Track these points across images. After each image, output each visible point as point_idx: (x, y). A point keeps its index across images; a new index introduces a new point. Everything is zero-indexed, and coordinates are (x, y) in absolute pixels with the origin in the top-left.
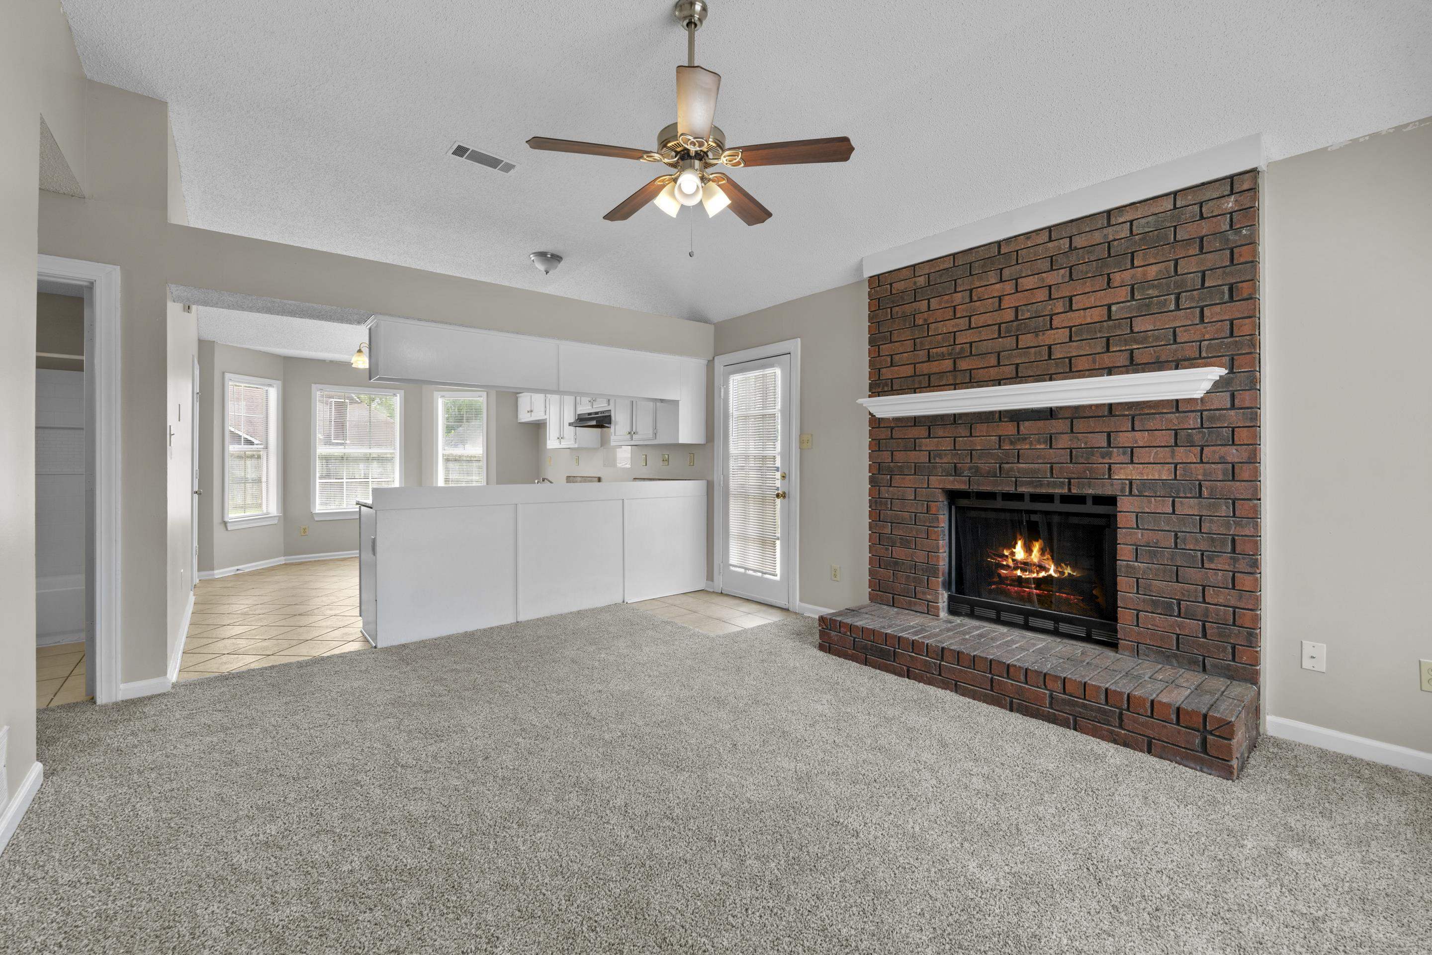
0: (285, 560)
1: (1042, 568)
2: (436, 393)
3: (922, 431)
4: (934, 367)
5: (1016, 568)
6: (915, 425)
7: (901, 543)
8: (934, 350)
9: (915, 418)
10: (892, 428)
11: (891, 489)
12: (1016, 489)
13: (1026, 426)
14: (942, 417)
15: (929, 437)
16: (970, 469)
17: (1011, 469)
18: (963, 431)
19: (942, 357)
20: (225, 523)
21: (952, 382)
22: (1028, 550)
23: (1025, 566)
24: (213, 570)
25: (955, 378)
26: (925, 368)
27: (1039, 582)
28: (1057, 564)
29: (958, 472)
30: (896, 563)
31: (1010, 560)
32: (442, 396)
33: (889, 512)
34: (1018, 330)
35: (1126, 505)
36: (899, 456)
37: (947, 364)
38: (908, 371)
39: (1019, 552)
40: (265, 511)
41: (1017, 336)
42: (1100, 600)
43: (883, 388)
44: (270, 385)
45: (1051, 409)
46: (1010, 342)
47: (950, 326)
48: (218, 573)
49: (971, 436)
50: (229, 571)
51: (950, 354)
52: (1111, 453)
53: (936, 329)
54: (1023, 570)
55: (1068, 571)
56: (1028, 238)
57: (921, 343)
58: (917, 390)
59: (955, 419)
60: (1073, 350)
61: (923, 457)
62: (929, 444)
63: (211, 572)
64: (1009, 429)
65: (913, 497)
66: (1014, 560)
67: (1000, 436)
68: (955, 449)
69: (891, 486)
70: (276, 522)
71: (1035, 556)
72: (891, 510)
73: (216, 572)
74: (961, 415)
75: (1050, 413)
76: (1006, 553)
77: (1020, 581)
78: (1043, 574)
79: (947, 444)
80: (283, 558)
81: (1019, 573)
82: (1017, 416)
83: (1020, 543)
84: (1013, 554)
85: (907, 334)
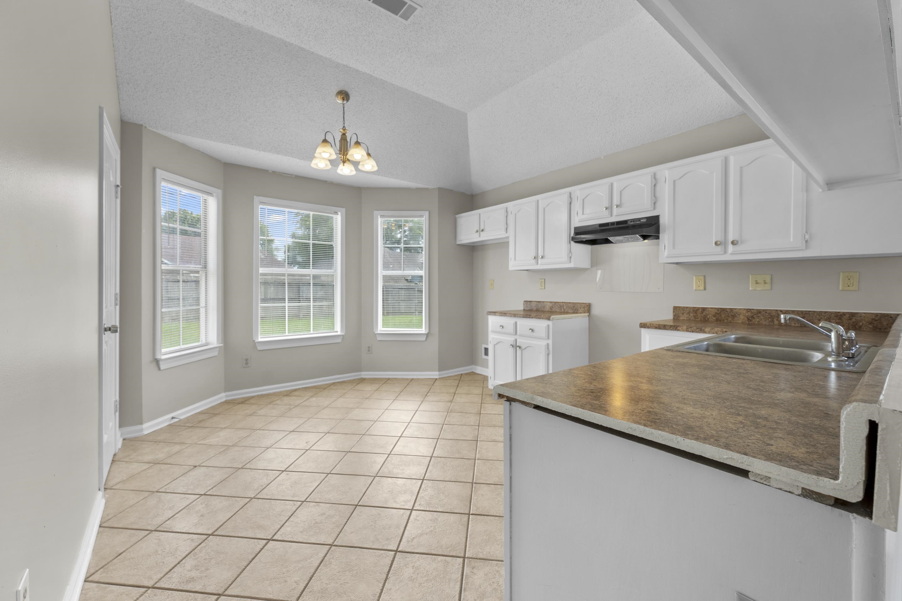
0: (226, 396)
2: (376, 212)
20: (157, 362)
24: (141, 423)
32: (382, 216)
40: (204, 342)
44: (210, 194)
48: (148, 427)
50: (162, 422)
63: (138, 427)
70: (215, 353)
73: (145, 426)
80: (223, 394)
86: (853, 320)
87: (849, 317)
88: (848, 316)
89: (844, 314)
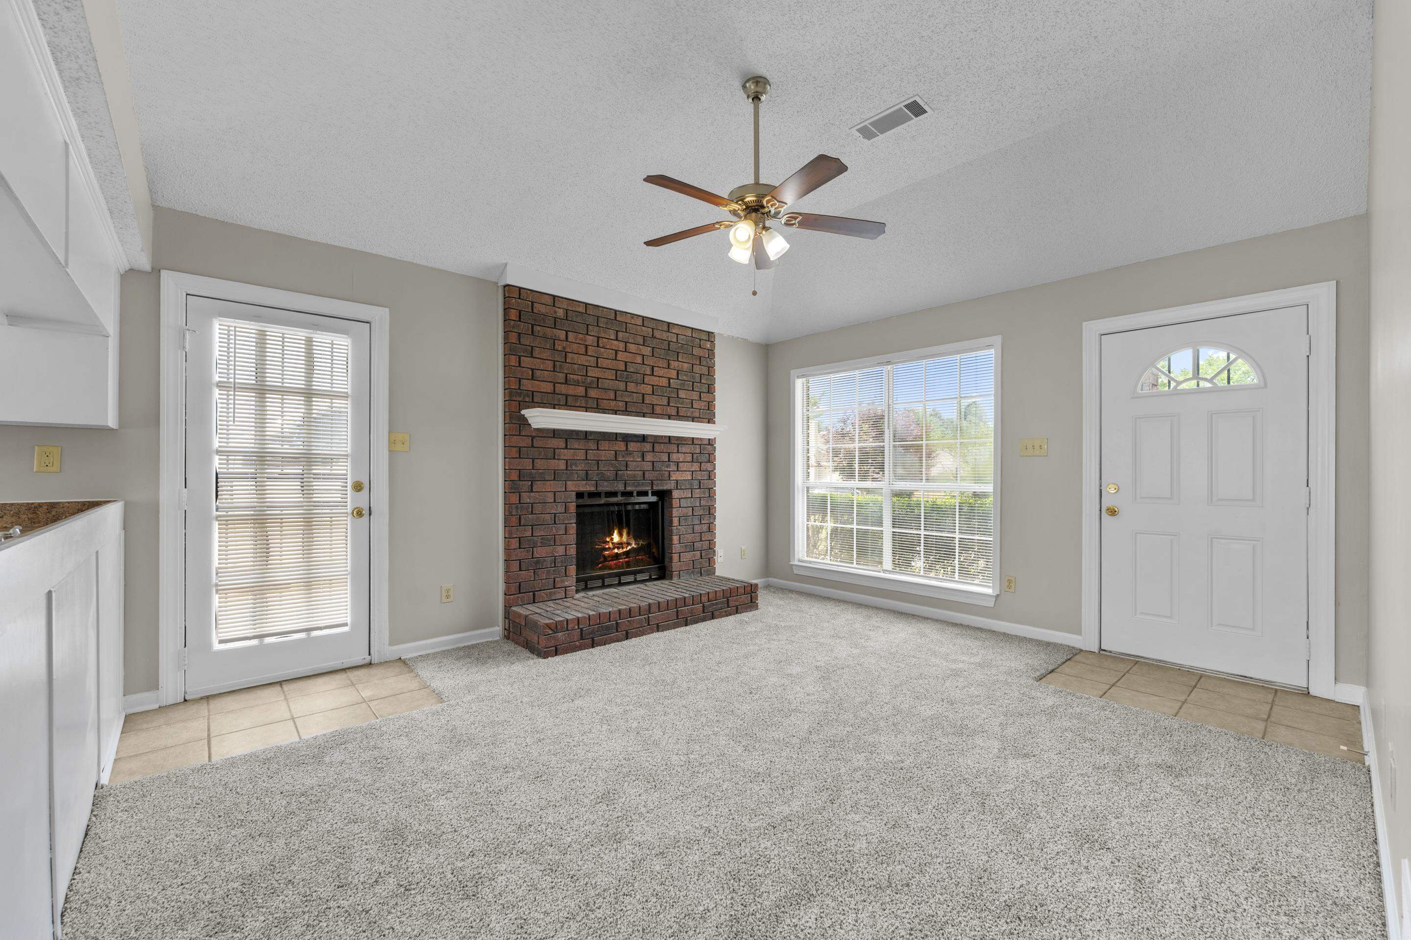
1: (629, 544)
3: (560, 443)
4: (571, 390)
5: (614, 549)
6: (554, 437)
7: (542, 543)
8: (572, 376)
9: (554, 431)
10: (533, 438)
11: (532, 494)
12: (625, 488)
13: (632, 446)
14: (577, 432)
15: (566, 448)
16: (598, 475)
17: (623, 474)
18: (592, 445)
19: (577, 383)
21: (584, 405)
22: (621, 535)
23: (620, 545)
25: (587, 402)
26: (562, 389)
27: (627, 554)
28: (635, 540)
29: (589, 477)
30: (537, 562)
31: (610, 544)
33: (530, 516)
34: (627, 378)
35: (676, 494)
36: (539, 464)
37: (581, 391)
38: (548, 387)
39: (616, 538)
41: (626, 382)
42: (656, 554)
43: (524, 397)
45: (644, 435)
46: (622, 386)
47: (583, 360)
49: (598, 449)
51: (583, 382)
52: (670, 465)
53: (572, 359)
54: (618, 548)
55: (641, 542)
56: (632, 318)
57: (561, 366)
58: (556, 407)
59: (586, 435)
60: (655, 400)
61: (562, 465)
62: (567, 454)
64: (621, 446)
65: (552, 500)
66: (612, 543)
67: (616, 451)
68: (586, 459)
69: (532, 491)
71: (625, 539)
72: (532, 513)
74: (591, 433)
75: (643, 438)
76: (608, 539)
77: (617, 556)
78: (629, 548)
79: (581, 455)
81: (616, 551)
82: (627, 438)
83: (616, 532)
84: (612, 539)
85: (546, 354)
86: (54, 513)
87: (47, 509)
88: (45, 507)
89: (40, 505)
